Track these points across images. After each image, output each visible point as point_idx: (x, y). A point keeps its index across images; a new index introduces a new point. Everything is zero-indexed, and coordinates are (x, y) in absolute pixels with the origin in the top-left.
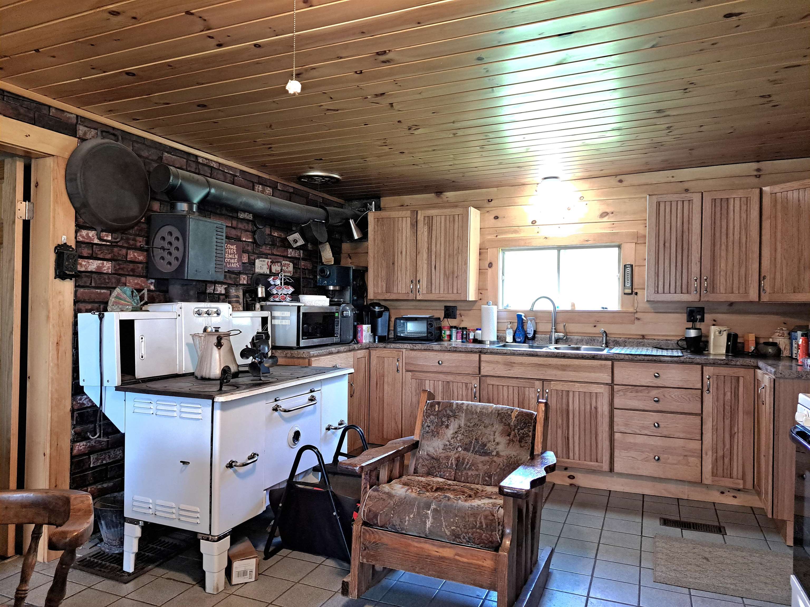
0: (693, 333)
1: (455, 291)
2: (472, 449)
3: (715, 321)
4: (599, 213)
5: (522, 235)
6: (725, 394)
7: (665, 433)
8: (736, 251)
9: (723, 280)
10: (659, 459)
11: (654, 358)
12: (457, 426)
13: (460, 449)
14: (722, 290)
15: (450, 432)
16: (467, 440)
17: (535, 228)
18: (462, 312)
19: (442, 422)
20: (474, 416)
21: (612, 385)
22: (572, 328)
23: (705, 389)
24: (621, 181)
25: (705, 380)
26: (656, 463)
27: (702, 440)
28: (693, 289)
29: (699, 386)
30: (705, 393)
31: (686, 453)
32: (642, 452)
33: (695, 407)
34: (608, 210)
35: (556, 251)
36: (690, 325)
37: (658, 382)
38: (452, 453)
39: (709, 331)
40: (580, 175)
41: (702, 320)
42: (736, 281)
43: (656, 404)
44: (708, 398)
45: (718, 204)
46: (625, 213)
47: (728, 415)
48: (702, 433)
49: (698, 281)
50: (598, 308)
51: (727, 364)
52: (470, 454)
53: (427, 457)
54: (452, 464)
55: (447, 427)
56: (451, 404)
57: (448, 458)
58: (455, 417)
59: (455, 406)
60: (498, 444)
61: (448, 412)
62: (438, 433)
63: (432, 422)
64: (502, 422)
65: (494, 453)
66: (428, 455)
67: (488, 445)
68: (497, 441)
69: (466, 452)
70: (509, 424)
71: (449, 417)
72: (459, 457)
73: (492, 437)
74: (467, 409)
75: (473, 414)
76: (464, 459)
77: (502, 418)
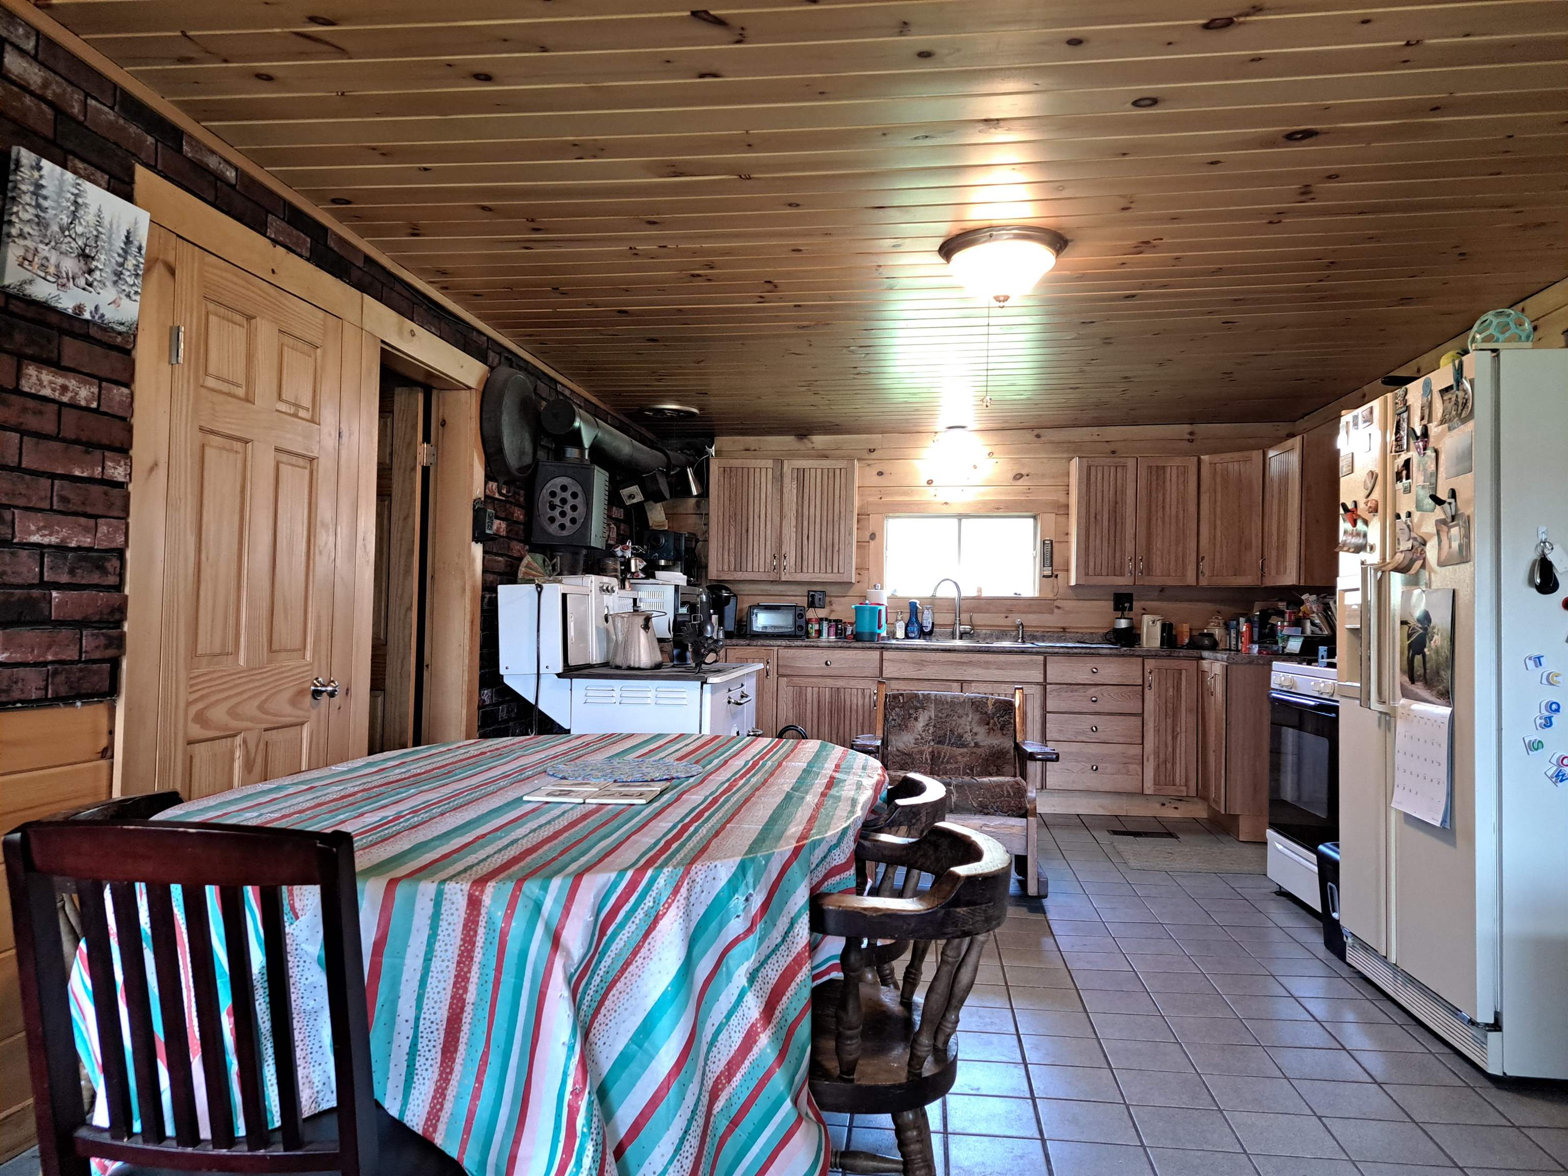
0: (1123, 624)
1: (836, 570)
2: (947, 741)
3: (1144, 609)
4: (1012, 474)
5: (916, 498)
6: (1166, 690)
7: (1103, 738)
8: (1173, 527)
9: (1159, 561)
10: (1096, 769)
11: (1092, 651)
12: (927, 718)
13: (932, 743)
14: (1158, 573)
15: (920, 725)
16: (941, 733)
17: (931, 490)
18: (833, 598)
19: (910, 714)
20: (946, 706)
21: (1044, 684)
22: (979, 619)
23: (1146, 685)
24: (1038, 436)
25: (1146, 675)
26: (1093, 774)
27: (1143, 744)
28: (1127, 570)
29: (1140, 682)
30: (1146, 690)
31: (1126, 760)
32: (1079, 762)
33: (1135, 707)
34: (1023, 472)
35: (956, 521)
36: (1119, 614)
37: (1097, 679)
38: (926, 747)
39: (1140, 622)
40: (991, 426)
41: (1131, 609)
42: (1173, 562)
43: (1094, 705)
44: (1150, 695)
45: (1154, 473)
46: (1044, 476)
47: (1170, 713)
48: (1143, 736)
49: (1133, 561)
50: (1011, 594)
51: (1165, 656)
52: (945, 747)
53: (898, 753)
54: (926, 759)
55: (916, 719)
56: (916, 696)
57: (921, 753)
58: (924, 708)
59: (921, 697)
60: (976, 734)
61: (915, 703)
62: (907, 727)
63: (898, 715)
64: (977, 711)
65: (972, 744)
66: (898, 750)
67: (965, 736)
68: (974, 731)
69: (940, 746)
70: (986, 713)
71: (916, 709)
72: (933, 752)
73: (968, 728)
74: (936, 699)
75: (943, 704)
76: (939, 753)
77: (977, 707)
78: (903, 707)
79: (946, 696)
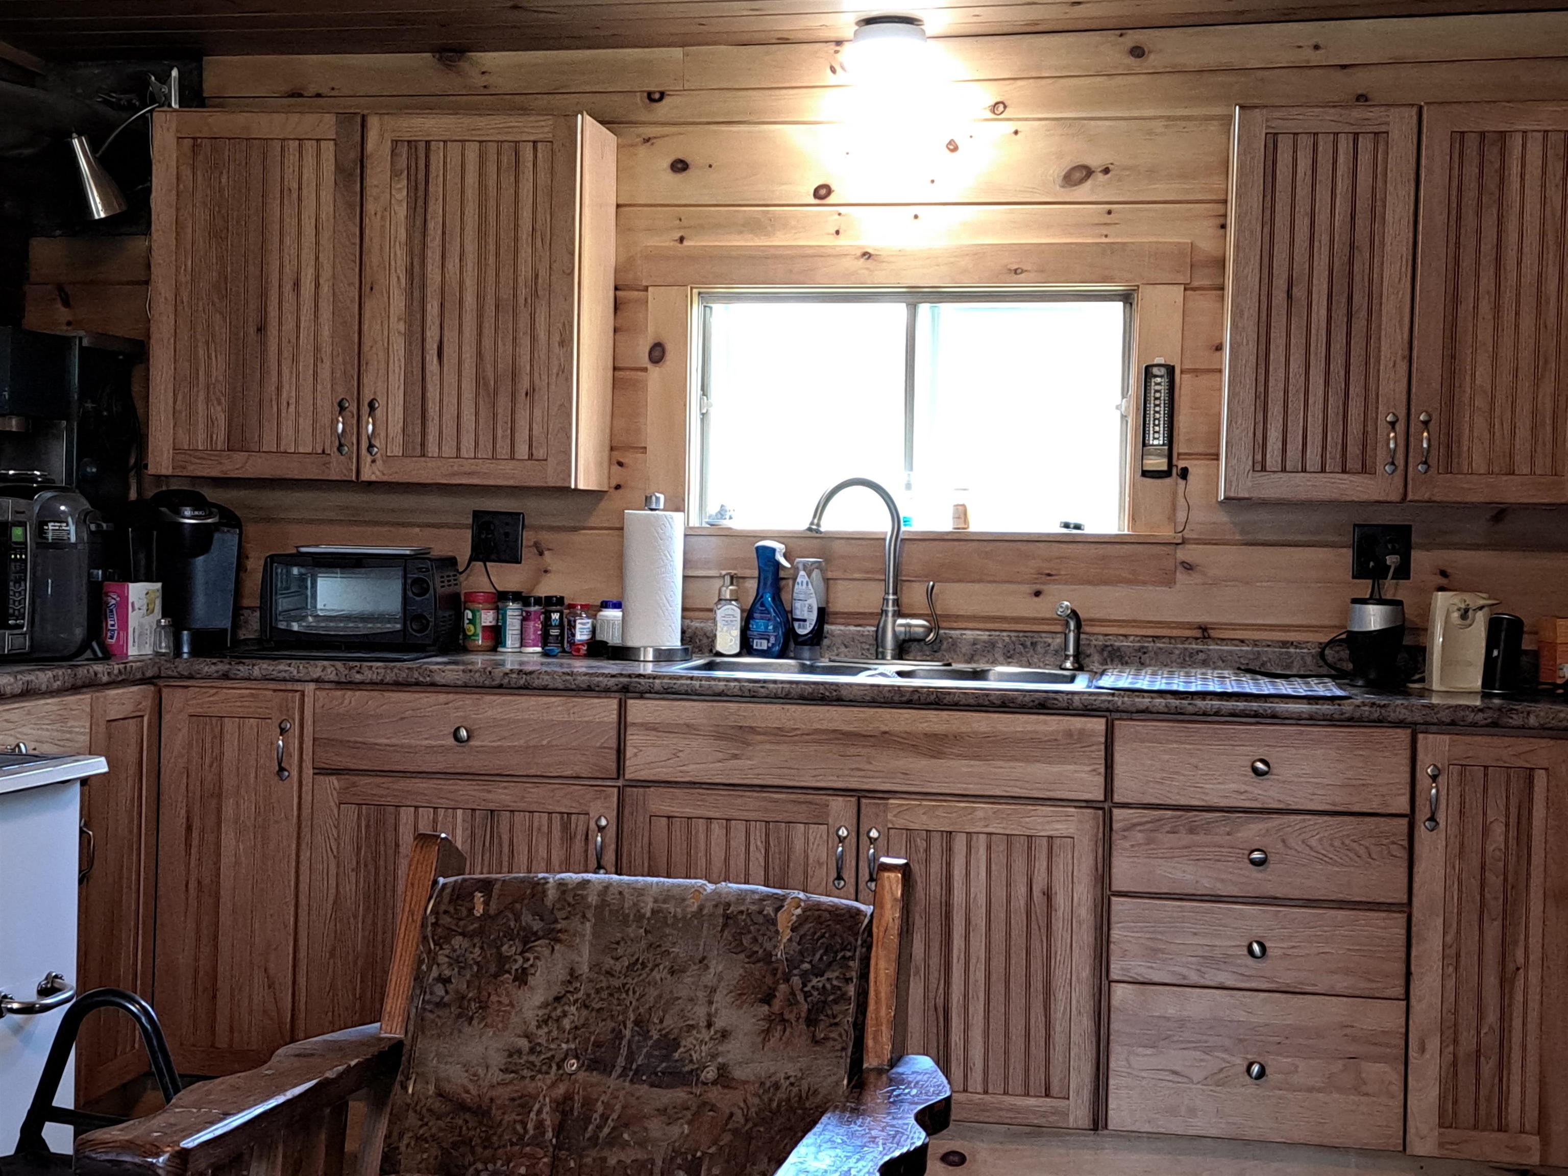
0: (1374, 619)
1: (522, 450)
2: (621, 1061)
3: (1444, 574)
4: (1056, 171)
6: (1486, 831)
7: (1287, 978)
8: (1527, 322)
9: (1480, 423)
10: (1262, 1074)
12: (560, 973)
13: (572, 1065)
14: (1480, 464)
15: (532, 1000)
16: (602, 1029)
17: (827, 216)
18: (546, 537)
19: (502, 960)
20: (631, 931)
21: (1106, 807)
22: (956, 597)
23: (1423, 813)
24: (1138, 52)
25: (1423, 781)
26: (1251, 1089)
27: (1407, 998)
28: (1381, 455)
29: (1401, 804)
30: (1422, 831)
31: (1353, 1049)
32: (1208, 1050)
33: (1387, 880)
34: (1093, 161)
35: (900, 310)
36: (1364, 587)
37: (1266, 793)
38: (542, 1083)
39: (1426, 612)
41: (1403, 572)
42: (1523, 432)
43: (1255, 873)
44: (1432, 848)
45: (1471, 150)
46: (1152, 173)
47: (1495, 906)
48: (1408, 974)
49: (1400, 427)
51: (1495, 724)
52: (612, 1082)
53: (437, 1105)
54: (540, 1125)
55: (522, 978)
56: (537, 889)
57: (523, 1103)
58: (553, 936)
59: (552, 894)
60: (724, 1035)
61: (527, 918)
62: (484, 1007)
63: (458, 962)
64: (739, 948)
65: (710, 1073)
66: (440, 1094)
67: (688, 1042)
68: (719, 1023)
69: (595, 1077)
70: (768, 958)
71: (528, 939)
72: (568, 1097)
73: (701, 1011)
74: (603, 904)
75: (625, 922)
76: (588, 1104)
77: (738, 937)
78: (480, 932)
79: (640, 892)
